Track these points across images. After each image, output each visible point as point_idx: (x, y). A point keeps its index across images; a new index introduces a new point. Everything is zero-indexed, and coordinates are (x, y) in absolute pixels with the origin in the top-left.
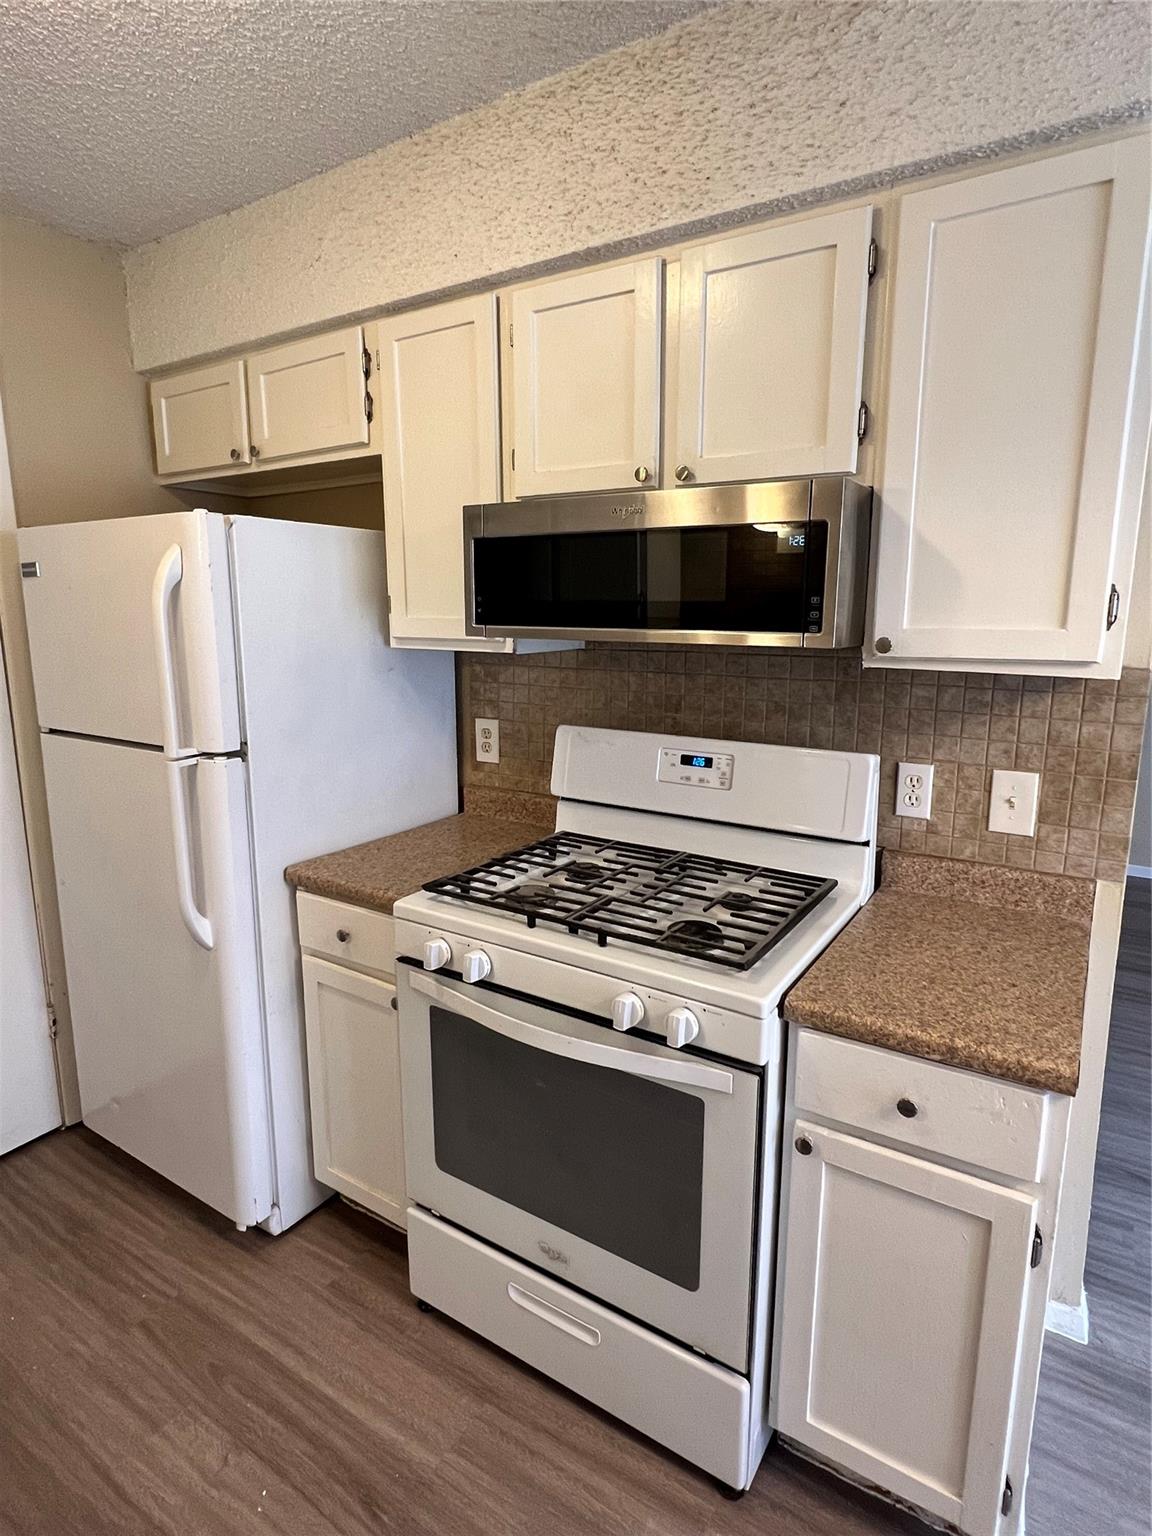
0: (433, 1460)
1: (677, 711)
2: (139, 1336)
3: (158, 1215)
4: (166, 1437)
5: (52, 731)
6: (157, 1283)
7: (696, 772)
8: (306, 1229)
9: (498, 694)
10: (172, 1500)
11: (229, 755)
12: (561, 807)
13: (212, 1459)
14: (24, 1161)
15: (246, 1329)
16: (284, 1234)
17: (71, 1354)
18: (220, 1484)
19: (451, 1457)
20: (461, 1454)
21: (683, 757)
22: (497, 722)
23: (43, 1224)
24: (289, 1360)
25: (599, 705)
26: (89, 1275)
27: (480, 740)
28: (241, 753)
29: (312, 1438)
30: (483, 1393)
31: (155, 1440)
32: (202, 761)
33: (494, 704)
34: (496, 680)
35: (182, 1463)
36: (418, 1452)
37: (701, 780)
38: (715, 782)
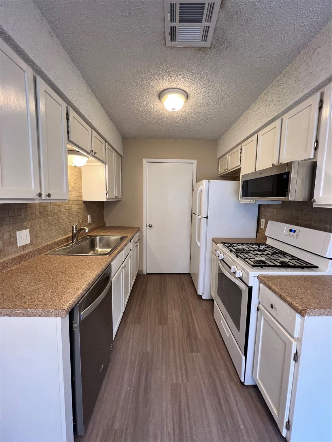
0: (200, 337)
1: (298, 220)
2: (180, 300)
3: (192, 289)
4: (175, 311)
5: (194, 213)
6: (186, 295)
7: (292, 233)
8: (208, 301)
9: (266, 214)
10: (171, 317)
11: (205, 217)
12: (268, 239)
13: (177, 316)
14: (183, 276)
15: (191, 307)
16: (204, 300)
17: (173, 297)
18: (176, 318)
19: (203, 339)
20: (204, 339)
21: (290, 230)
22: (265, 220)
23: (180, 282)
24: (193, 313)
25: (282, 217)
26: (180, 290)
27: (262, 223)
28: (207, 217)
29: (188, 323)
30: (214, 336)
31: (174, 310)
32: (201, 218)
33: (265, 216)
34: (265, 211)
35: (174, 314)
36: (199, 334)
37: (292, 236)
38: (295, 237)
